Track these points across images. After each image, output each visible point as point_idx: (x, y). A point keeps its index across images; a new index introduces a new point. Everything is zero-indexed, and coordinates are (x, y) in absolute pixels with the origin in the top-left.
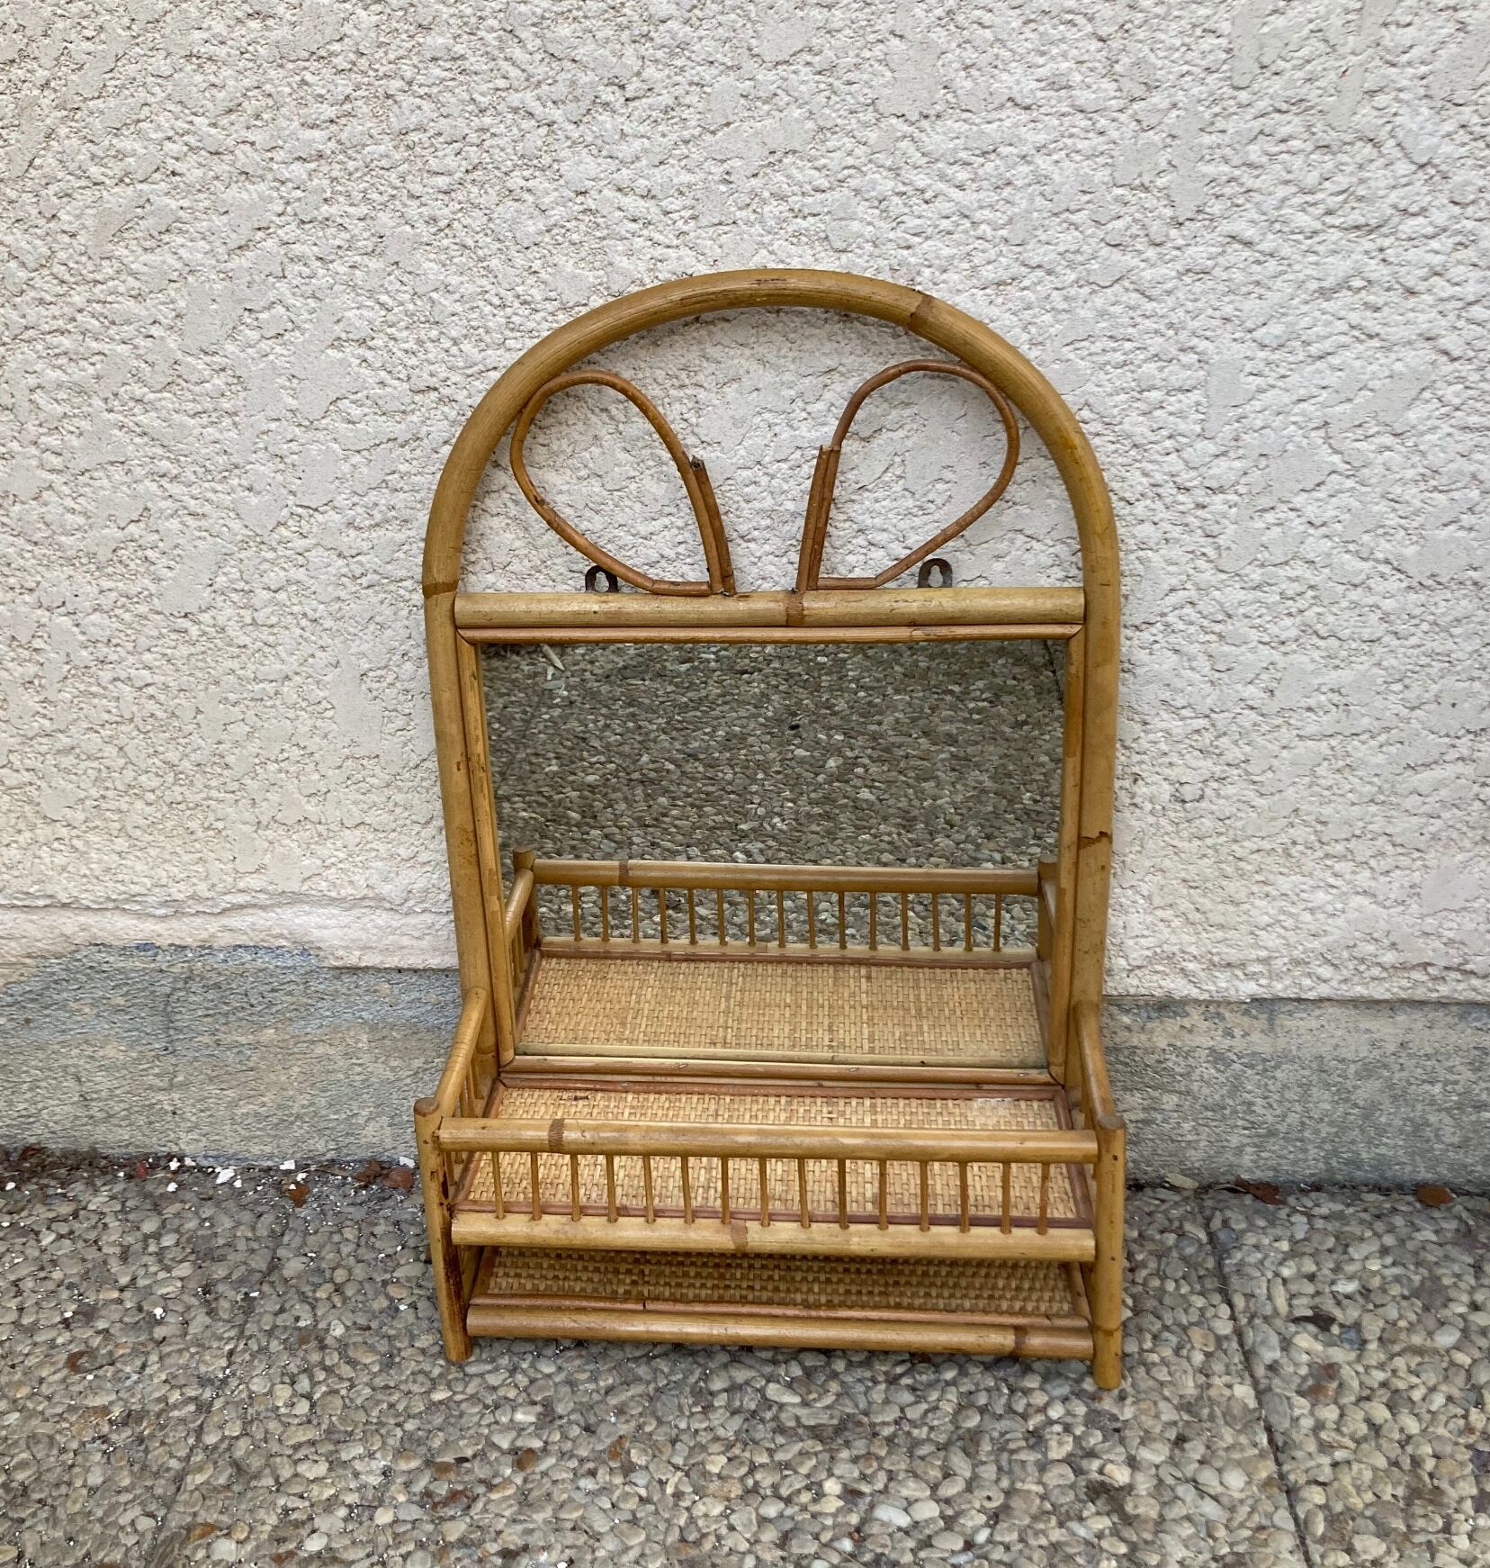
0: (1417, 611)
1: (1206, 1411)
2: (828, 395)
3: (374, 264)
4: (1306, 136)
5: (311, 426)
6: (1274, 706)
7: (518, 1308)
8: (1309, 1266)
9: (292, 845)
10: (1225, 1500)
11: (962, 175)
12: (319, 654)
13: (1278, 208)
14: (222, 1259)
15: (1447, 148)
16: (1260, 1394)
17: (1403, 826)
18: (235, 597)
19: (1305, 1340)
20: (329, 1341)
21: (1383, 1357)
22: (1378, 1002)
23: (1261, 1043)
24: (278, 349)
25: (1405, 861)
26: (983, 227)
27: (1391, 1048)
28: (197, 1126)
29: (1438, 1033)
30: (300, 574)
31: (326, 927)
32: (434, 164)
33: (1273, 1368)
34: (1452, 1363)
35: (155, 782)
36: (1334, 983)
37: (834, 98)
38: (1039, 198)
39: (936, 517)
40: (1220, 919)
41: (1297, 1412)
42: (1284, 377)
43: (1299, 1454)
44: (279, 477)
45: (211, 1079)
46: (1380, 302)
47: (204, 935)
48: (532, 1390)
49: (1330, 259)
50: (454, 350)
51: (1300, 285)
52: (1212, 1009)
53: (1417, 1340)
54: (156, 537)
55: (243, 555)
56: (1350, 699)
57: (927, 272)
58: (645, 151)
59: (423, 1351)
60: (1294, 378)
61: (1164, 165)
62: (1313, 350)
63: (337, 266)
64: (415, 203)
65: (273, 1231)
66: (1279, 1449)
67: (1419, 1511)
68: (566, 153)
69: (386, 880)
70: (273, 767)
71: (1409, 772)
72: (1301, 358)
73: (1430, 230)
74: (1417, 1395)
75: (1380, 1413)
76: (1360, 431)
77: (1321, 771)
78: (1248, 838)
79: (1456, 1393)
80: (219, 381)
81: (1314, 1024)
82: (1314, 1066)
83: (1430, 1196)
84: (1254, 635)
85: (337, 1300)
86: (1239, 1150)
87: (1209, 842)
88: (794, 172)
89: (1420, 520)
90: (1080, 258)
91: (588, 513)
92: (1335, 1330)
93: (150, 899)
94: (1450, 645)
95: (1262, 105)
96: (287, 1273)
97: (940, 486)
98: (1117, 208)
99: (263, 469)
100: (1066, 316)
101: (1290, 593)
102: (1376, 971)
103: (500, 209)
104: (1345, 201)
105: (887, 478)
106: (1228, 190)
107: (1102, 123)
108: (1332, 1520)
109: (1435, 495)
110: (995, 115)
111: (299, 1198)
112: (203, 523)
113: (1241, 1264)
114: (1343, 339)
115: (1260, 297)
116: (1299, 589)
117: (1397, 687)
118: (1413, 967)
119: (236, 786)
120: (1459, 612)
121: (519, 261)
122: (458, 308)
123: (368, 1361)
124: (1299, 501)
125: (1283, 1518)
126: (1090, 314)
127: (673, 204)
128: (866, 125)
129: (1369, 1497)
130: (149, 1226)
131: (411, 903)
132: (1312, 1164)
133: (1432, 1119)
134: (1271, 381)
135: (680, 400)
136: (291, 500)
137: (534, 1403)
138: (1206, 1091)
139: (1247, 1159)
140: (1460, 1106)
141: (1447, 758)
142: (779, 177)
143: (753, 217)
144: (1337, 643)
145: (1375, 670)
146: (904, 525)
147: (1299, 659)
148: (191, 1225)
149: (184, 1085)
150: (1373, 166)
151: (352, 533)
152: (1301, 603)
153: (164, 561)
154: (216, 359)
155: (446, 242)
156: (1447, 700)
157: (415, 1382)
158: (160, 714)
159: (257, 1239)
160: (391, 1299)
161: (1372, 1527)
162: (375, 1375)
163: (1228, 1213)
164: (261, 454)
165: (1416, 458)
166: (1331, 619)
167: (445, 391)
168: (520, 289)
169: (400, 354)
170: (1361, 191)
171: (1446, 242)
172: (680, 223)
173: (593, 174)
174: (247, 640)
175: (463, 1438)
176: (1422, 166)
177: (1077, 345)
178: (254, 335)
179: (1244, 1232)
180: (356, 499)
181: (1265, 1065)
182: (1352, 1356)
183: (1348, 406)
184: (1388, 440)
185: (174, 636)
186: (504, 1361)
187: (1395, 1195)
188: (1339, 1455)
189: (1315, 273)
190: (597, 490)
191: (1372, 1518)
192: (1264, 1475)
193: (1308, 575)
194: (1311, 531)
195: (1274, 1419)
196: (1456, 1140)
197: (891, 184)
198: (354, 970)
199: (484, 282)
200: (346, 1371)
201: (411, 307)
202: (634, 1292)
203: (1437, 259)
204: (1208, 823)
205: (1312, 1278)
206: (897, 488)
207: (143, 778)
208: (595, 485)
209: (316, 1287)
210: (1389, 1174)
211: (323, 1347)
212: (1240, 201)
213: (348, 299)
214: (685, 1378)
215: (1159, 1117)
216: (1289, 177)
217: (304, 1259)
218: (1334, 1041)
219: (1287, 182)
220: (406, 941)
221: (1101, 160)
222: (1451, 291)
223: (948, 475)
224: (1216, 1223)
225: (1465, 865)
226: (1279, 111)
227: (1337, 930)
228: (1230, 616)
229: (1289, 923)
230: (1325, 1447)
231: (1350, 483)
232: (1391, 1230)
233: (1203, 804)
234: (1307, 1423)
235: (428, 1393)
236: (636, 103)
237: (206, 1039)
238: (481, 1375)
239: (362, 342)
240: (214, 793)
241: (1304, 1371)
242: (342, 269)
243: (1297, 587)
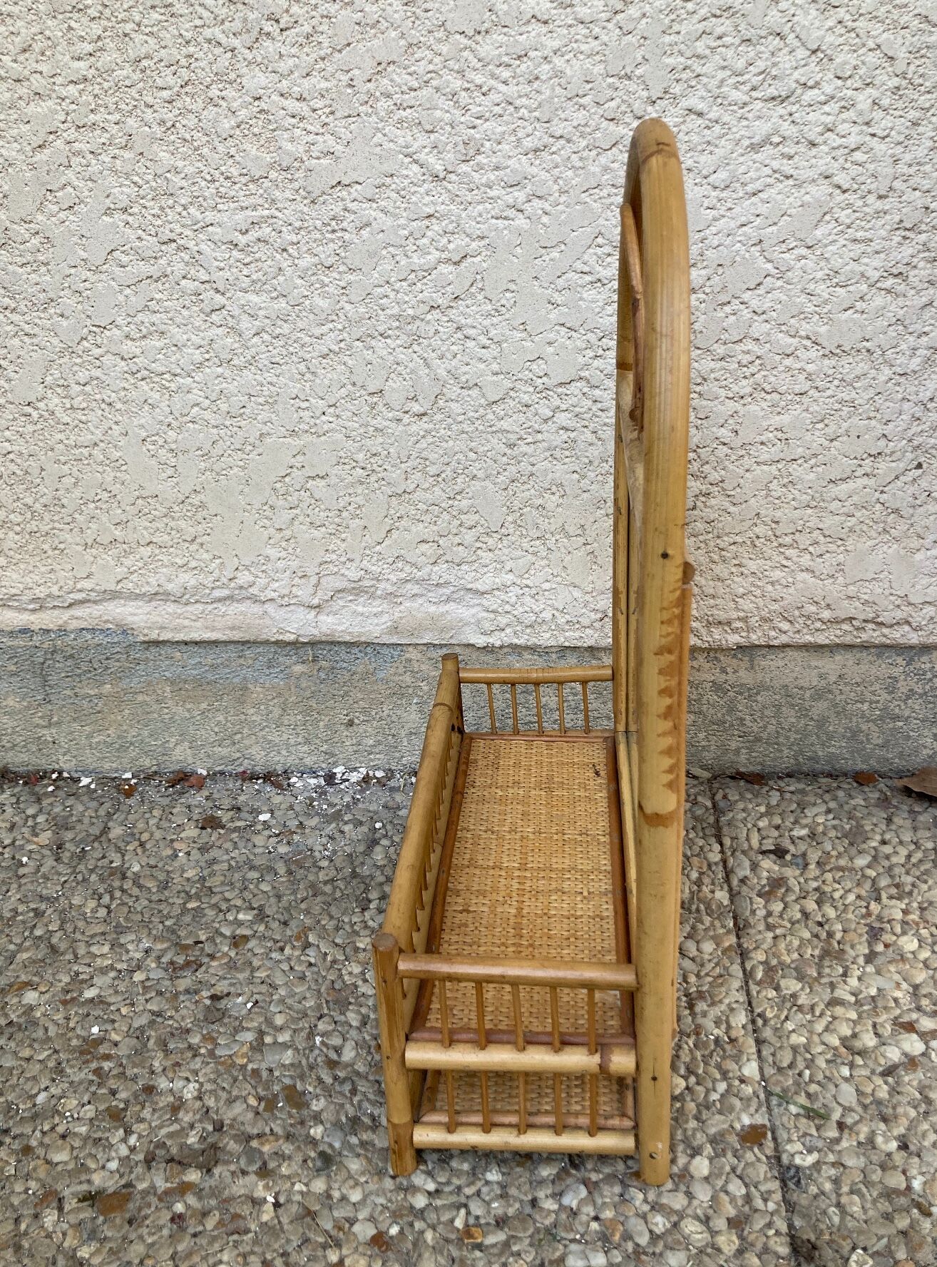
0: (830, 372)
1: (694, 907)
2: (429, 233)
3: (127, 155)
4: (734, 34)
5: (97, 270)
6: (737, 442)
8: (777, 820)
9: (108, 558)
10: (698, 959)
11: (506, 74)
12: (114, 427)
13: (719, 87)
14: (74, 828)
15: (830, 38)
16: (733, 895)
17: (829, 522)
18: (59, 390)
19: (767, 864)
20: (129, 874)
21: (818, 873)
22: (822, 646)
23: (745, 677)
24: (71, 217)
25: (832, 547)
26: (522, 110)
27: (833, 678)
28: (69, 751)
29: (864, 668)
30: (98, 373)
31: (136, 615)
32: (160, 82)
33: (743, 881)
34: (863, 876)
35: (20, 519)
36: (790, 634)
37: (418, 22)
38: (558, 88)
39: (507, 316)
40: (712, 591)
41: (755, 906)
42: (730, 209)
43: (752, 931)
44: (80, 307)
45: (74, 720)
46: (792, 152)
47: (61, 622)
48: (253, 901)
49: (757, 123)
50: (184, 213)
51: (738, 143)
52: (712, 654)
53: (842, 862)
54: (5, 351)
55: (62, 361)
56: (788, 436)
57: (488, 144)
58: (296, 66)
60: (737, 209)
61: (640, 59)
62: (749, 188)
63: (103, 157)
64: (149, 111)
65: (109, 812)
66: (740, 929)
67: (827, 963)
68: (245, 70)
69: (169, 581)
70: (92, 506)
71: (831, 485)
72: (741, 194)
73: (823, 98)
74: (837, 895)
75: (811, 905)
76: (784, 246)
77: (772, 486)
78: (727, 534)
79: (863, 893)
80: (35, 241)
81: (781, 663)
82: (782, 692)
83: (862, 779)
84: (723, 393)
85: (139, 850)
86: (737, 751)
87: (701, 538)
88: (395, 77)
89: (828, 307)
90: (588, 130)
91: (279, 323)
92: (788, 857)
93: (24, 598)
94: (853, 394)
95: (703, 12)
96: (111, 836)
97: (508, 295)
98: (610, 93)
99: (69, 301)
100: (581, 172)
101: (744, 362)
102: (818, 625)
103: (205, 112)
104: (764, 80)
105: (473, 290)
106: (684, 76)
107: (597, 30)
108: (769, 969)
109: (838, 289)
110: (524, 29)
111: (129, 794)
112: (35, 341)
113: (732, 820)
114: (769, 180)
115: (711, 153)
116: (750, 359)
117: (820, 426)
118: (843, 621)
119: (70, 519)
120: (858, 371)
121: (221, 148)
122: (184, 183)
123: (151, 886)
124: (747, 296)
125: (736, 969)
126: (597, 169)
127: (318, 104)
128: (439, 41)
129: (795, 956)
130: (30, 812)
131: (187, 596)
132: (786, 758)
133: (864, 727)
134: (722, 212)
135: (332, 240)
136: (89, 322)
137: (253, 909)
138: (712, 711)
139: (743, 758)
140: (881, 718)
141: (857, 474)
142: (386, 81)
143: (370, 110)
144: (778, 396)
145: (804, 414)
146: (487, 322)
147: (753, 408)
148: (57, 810)
149: (58, 723)
150: (781, 54)
151: (129, 343)
152: (753, 369)
153: (12, 367)
154: (32, 225)
155: (172, 138)
156: (854, 434)
157: (178, 897)
158: (18, 472)
159: (97, 817)
160: (175, 850)
161: (795, 974)
162: (154, 893)
163: (728, 791)
164: (66, 291)
165: (823, 264)
166: (772, 379)
167: (181, 242)
168: (223, 168)
169: (150, 217)
170: (774, 72)
171: (833, 107)
172: (323, 117)
173: (263, 85)
174: (66, 419)
175: (202, 929)
176: (814, 52)
177: (591, 192)
178: (55, 208)
179: (736, 801)
180: (129, 319)
181: (751, 692)
182: (798, 872)
183: (774, 228)
184: (804, 251)
185: (23, 419)
187: (841, 779)
188: (779, 931)
189: (747, 134)
190: (284, 305)
191: (795, 969)
192: (727, 944)
193: (756, 348)
194: (756, 318)
195: (739, 911)
196: (880, 741)
197: (459, 83)
198: (157, 643)
199: (200, 164)
200: (135, 891)
201: (154, 184)
203: (829, 119)
204: (700, 526)
205: (777, 827)
206: (480, 297)
207: (12, 516)
208: (282, 303)
209: (128, 843)
210: (837, 766)
211: (124, 877)
212: (693, 83)
213: (111, 180)
216: (725, 64)
217: (125, 828)
218: (795, 675)
219: (724, 68)
220: (186, 622)
221: (598, 58)
222: (839, 141)
223: (512, 287)
224: (719, 796)
225: (873, 548)
226: (715, 16)
227: (791, 596)
228: (705, 380)
229: (758, 593)
230: (769, 927)
231: (780, 283)
232: (835, 799)
233: (695, 512)
234: (761, 913)
235: (185, 903)
236: (288, 32)
237: (68, 692)
239: (125, 210)
240: (57, 525)
241: (764, 882)
242: (107, 159)
243: (748, 358)
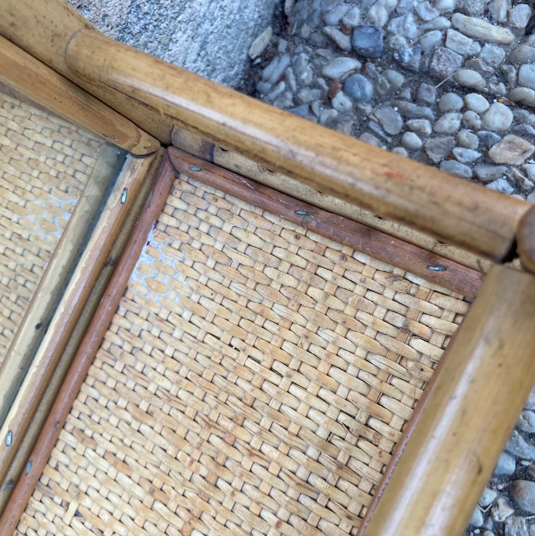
113: (416, 44)
163: (334, 18)
215: (206, 26)
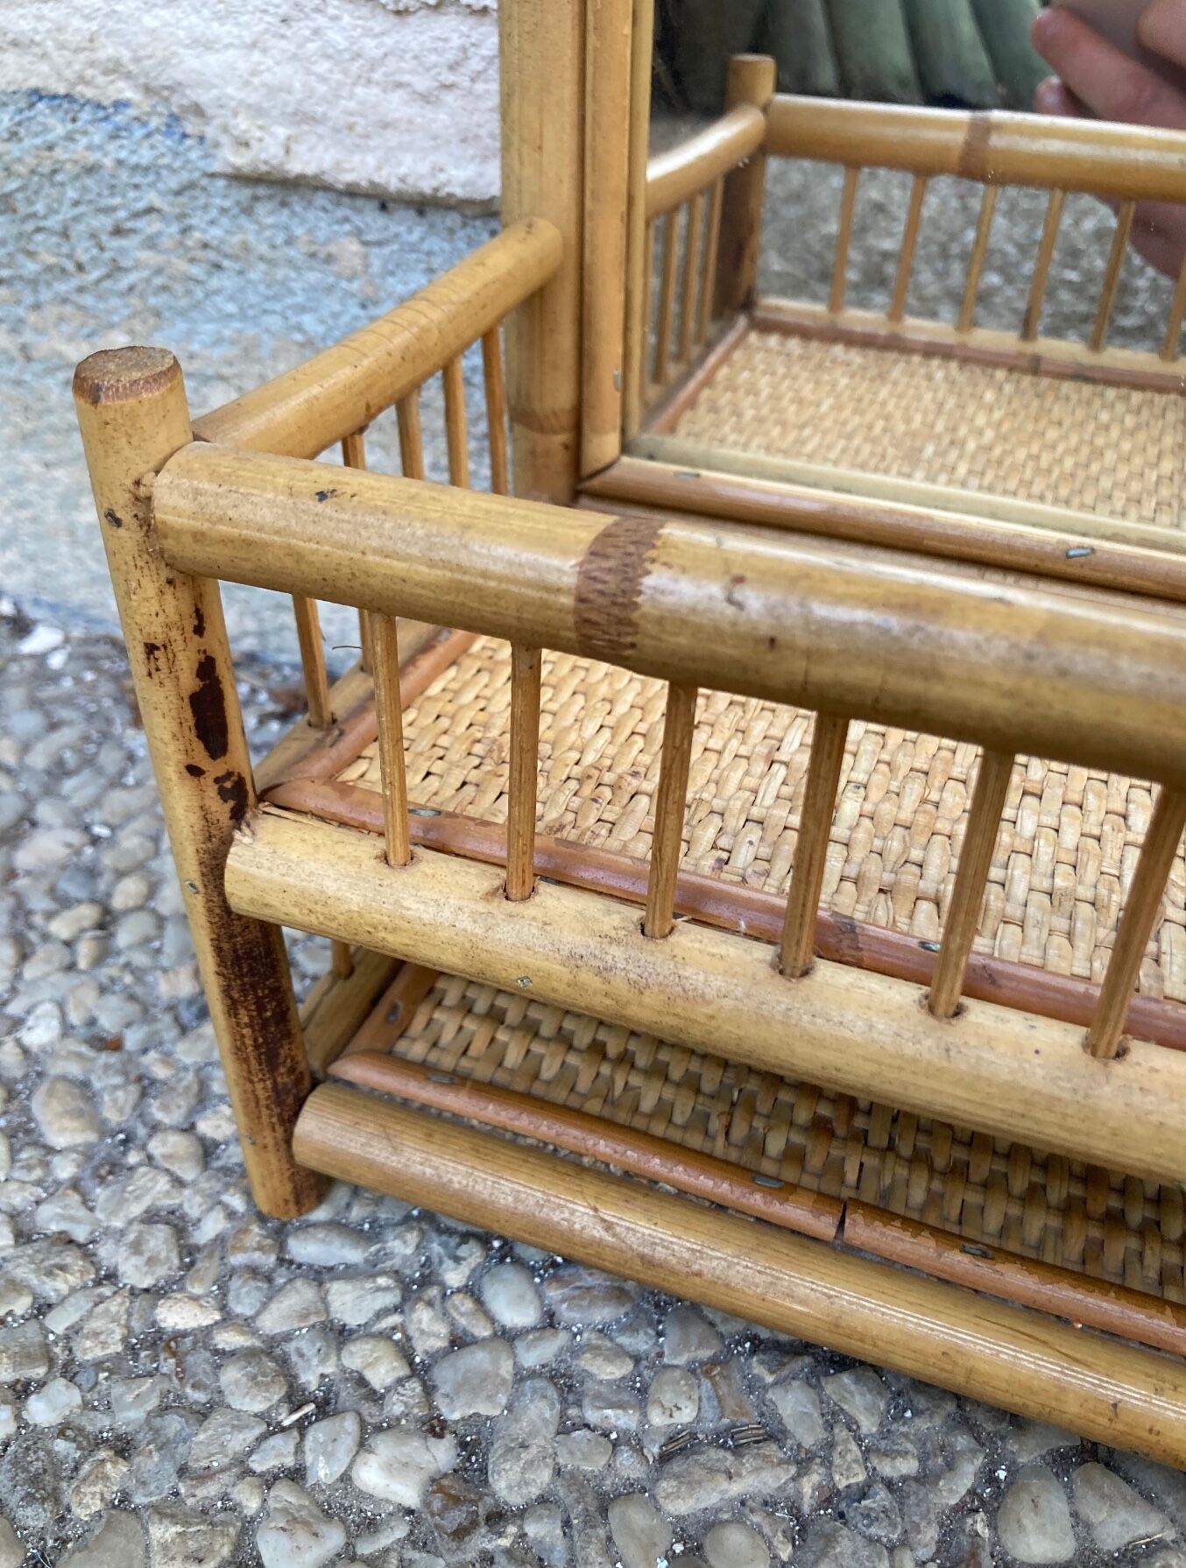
7: (456, 1123)
31: (209, 45)
48: (444, 1376)
59: (208, 1150)
65: (60, 763)
123: (58, 1140)
137: (435, 1427)
157: (136, 1248)
162: (53, 1189)
175: (168, 1510)
186: (402, 1247)
198: (282, 186)
202: (815, 1161)
214: (925, 1478)
217: (75, 837)
235: (156, 1293)
238: (320, 1275)
